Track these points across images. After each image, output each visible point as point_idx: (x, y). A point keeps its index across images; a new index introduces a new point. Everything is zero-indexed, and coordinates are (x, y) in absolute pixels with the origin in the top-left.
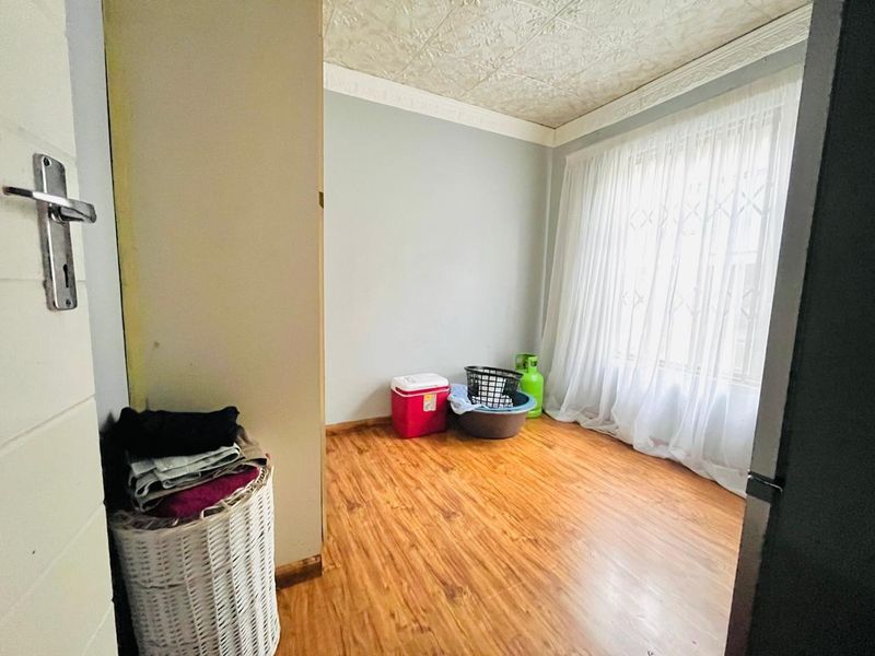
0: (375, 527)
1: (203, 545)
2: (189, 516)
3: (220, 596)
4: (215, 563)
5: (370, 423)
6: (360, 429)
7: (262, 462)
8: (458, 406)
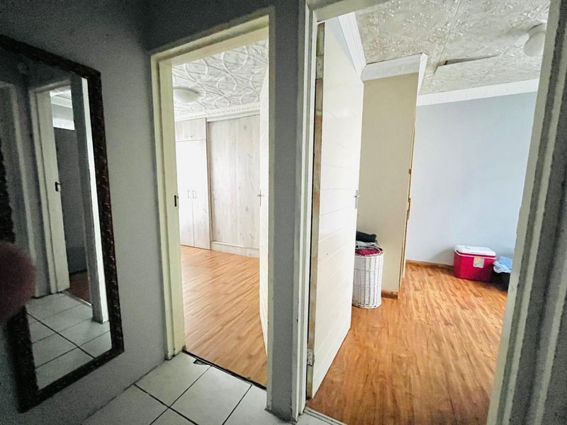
0: (424, 298)
1: (365, 262)
2: (364, 255)
3: (367, 277)
4: (367, 269)
5: (440, 266)
6: (433, 267)
7: (381, 250)
8: (498, 268)
